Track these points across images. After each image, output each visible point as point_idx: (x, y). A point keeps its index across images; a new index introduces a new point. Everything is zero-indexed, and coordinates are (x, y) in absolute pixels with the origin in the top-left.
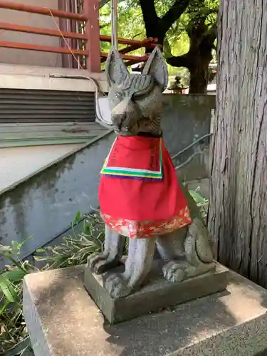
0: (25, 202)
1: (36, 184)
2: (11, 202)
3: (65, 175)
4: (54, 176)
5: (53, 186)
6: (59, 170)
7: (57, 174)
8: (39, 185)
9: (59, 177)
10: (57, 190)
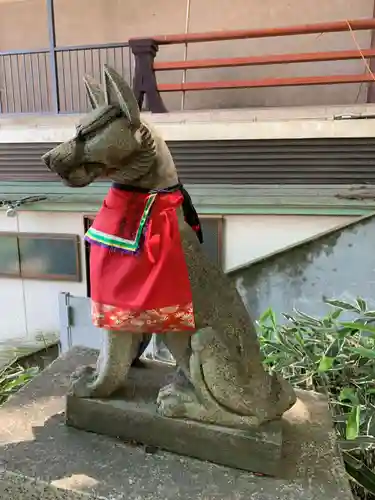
0: (261, 287)
1: (277, 266)
2: (244, 284)
3: (321, 260)
4: (304, 259)
5: (301, 273)
6: (312, 252)
7: (309, 256)
8: (282, 268)
9: (311, 262)
10: (305, 280)
